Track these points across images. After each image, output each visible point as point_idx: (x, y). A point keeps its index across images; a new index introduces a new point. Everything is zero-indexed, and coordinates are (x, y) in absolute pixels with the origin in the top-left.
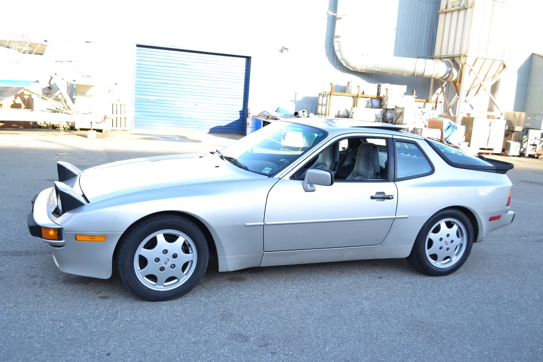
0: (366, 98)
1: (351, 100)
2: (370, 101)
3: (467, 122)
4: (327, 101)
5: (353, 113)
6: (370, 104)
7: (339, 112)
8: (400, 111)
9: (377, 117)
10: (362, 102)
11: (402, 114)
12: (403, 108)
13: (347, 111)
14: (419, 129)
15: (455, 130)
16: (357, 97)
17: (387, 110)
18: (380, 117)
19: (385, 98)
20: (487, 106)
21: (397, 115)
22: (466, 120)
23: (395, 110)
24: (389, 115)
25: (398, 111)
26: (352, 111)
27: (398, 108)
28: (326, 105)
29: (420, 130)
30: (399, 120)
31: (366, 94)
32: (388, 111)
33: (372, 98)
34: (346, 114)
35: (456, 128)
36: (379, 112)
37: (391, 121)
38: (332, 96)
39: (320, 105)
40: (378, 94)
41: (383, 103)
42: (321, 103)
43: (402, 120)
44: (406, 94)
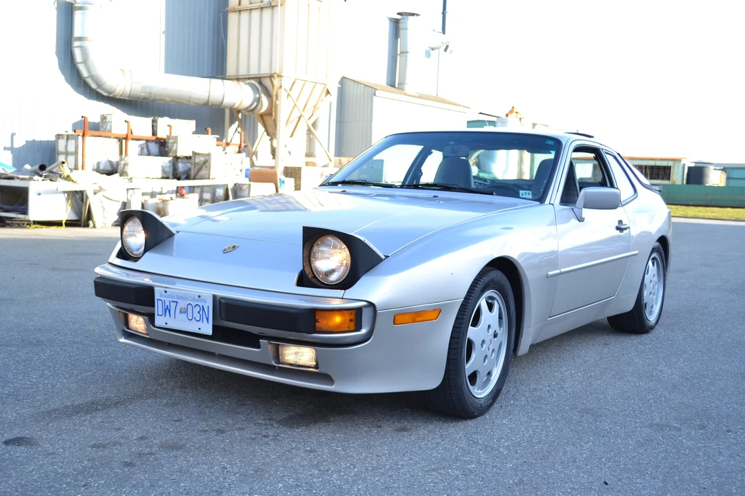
0: (138, 140)
1: (115, 143)
2: (145, 146)
3: (291, 173)
4: (77, 147)
5: (125, 165)
6: (145, 150)
7: (98, 164)
8: (202, 159)
9: (164, 171)
10: (133, 147)
11: (207, 164)
12: (209, 155)
13: (111, 162)
14: (243, 185)
15: (282, 185)
16: (126, 138)
17: (176, 158)
18: (170, 170)
19: (171, 141)
20: (304, 151)
21: (197, 167)
22: (290, 171)
23: (193, 158)
24: (181, 167)
25: (199, 160)
26: (123, 162)
27: (199, 154)
28: (76, 153)
29: (247, 186)
30: (203, 172)
31: (136, 133)
32: (179, 160)
33: (147, 141)
34: (109, 168)
35: (283, 182)
36: (166, 161)
37: (185, 176)
38: (87, 138)
39: (62, 153)
40: (154, 133)
41: (168, 147)
42: (64, 150)
43: (207, 172)
44: (194, 133)
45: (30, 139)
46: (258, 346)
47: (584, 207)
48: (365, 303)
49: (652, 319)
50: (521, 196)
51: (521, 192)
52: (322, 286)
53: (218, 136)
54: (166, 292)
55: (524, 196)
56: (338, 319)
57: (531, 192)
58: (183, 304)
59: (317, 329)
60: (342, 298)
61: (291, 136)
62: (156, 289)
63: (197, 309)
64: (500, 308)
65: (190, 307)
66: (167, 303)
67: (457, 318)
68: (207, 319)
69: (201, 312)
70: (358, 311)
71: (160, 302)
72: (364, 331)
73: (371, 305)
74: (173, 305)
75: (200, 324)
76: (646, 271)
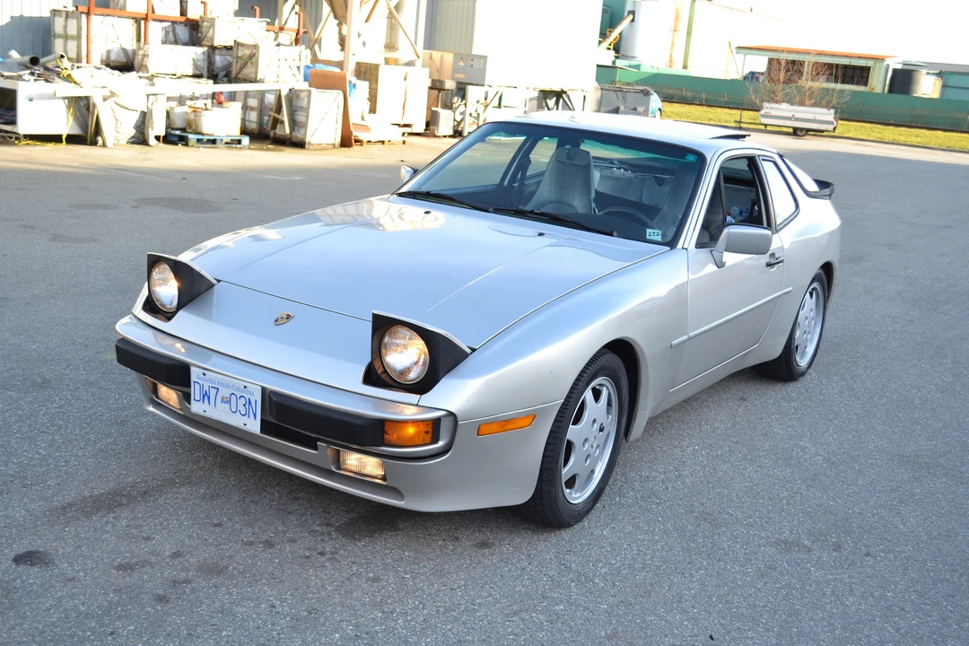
0: (161, 21)
1: (130, 24)
2: (171, 29)
3: (365, 73)
4: (79, 29)
5: (144, 55)
6: (171, 36)
7: (109, 52)
8: (248, 52)
9: (195, 66)
10: (156, 31)
11: (254, 59)
12: (256, 47)
13: (125, 51)
14: (301, 91)
15: (353, 90)
16: (146, 19)
17: (213, 48)
18: (203, 65)
19: (205, 24)
20: (383, 41)
21: (241, 62)
22: (363, 70)
23: (235, 49)
24: (219, 60)
25: (243, 52)
26: (141, 52)
27: (243, 45)
28: (78, 37)
29: (306, 93)
30: (248, 71)
31: (159, 12)
32: (217, 51)
33: (174, 23)
34: (123, 59)
35: (354, 86)
36: (198, 51)
37: (224, 73)
38: (93, 18)
39: (59, 36)
40: (183, 12)
41: (201, 33)
42: (62, 32)
43: (254, 70)
44: (237, 14)
45: (17, 14)
46: (315, 448)
47: (726, 250)
48: (444, 413)
49: (802, 361)
50: (648, 237)
51: (648, 231)
52: (394, 384)
53: (268, 20)
54: (204, 374)
55: (652, 238)
56: (411, 430)
57: (660, 232)
58: (224, 392)
59: (386, 442)
60: (417, 405)
61: (366, 21)
62: (192, 368)
63: (242, 401)
64: (609, 394)
65: (233, 397)
66: (206, 388)
67: (555, 421)
68: (255, 415)
69: (247, 406)
70: (436, 423)
71: (197, 386)
72: (441, 443)
73: (451, 414)
74: (213, 392)
75: (245, 419)
76: (801, 307)
